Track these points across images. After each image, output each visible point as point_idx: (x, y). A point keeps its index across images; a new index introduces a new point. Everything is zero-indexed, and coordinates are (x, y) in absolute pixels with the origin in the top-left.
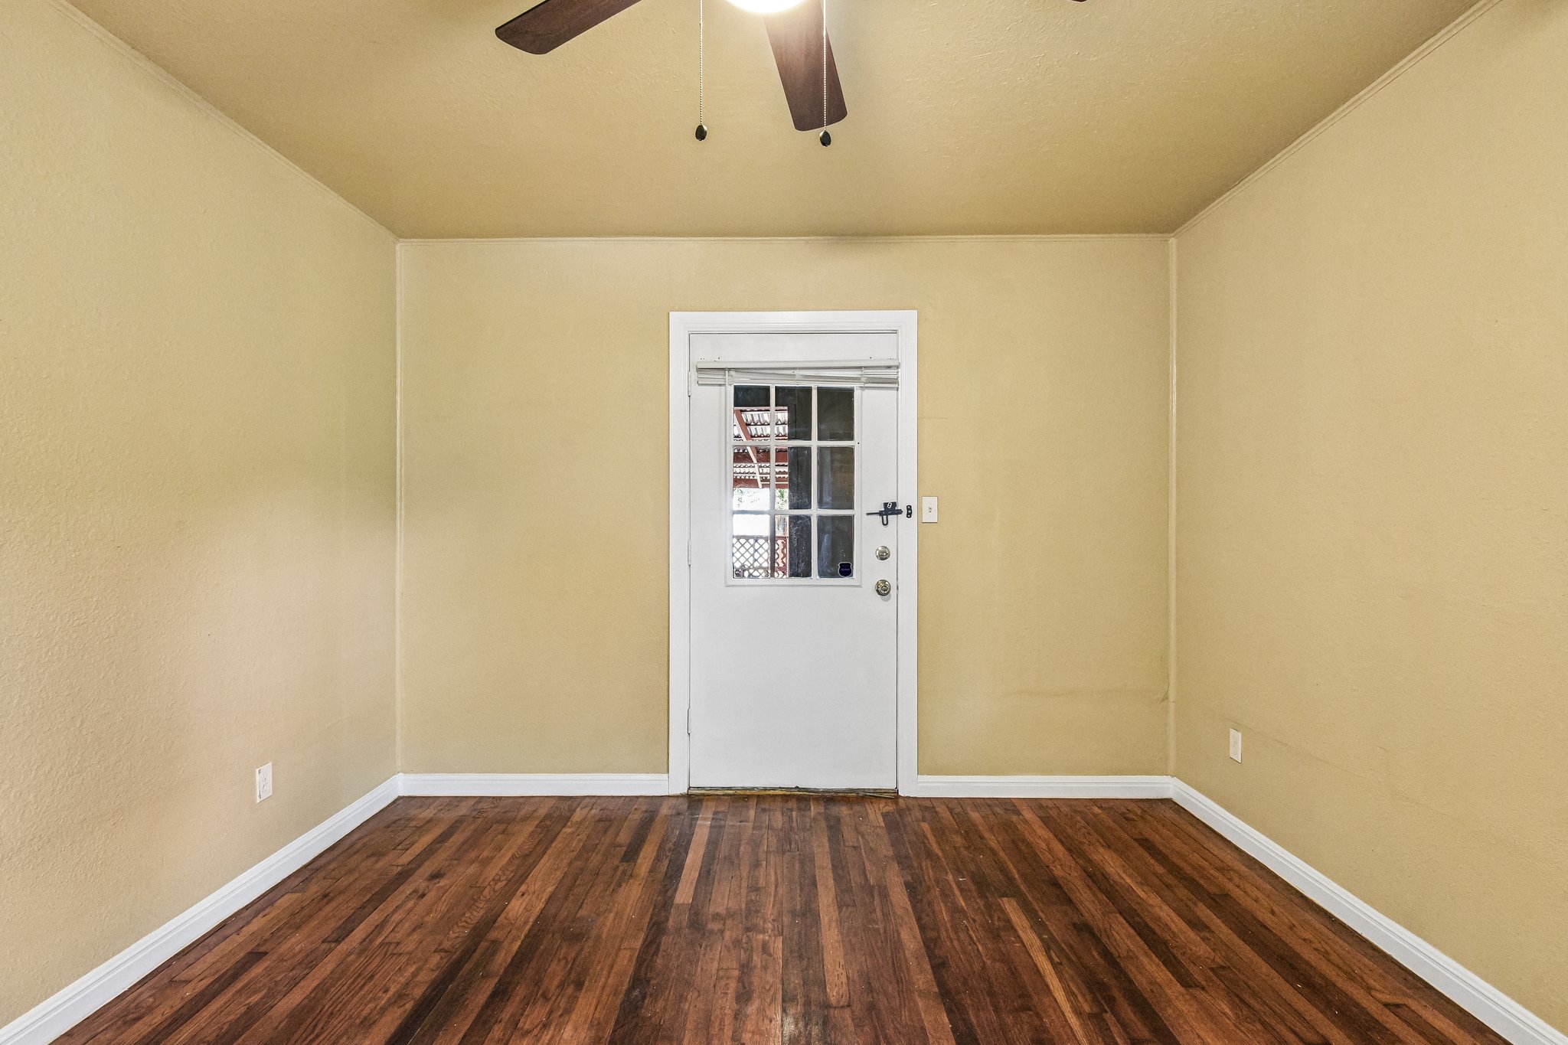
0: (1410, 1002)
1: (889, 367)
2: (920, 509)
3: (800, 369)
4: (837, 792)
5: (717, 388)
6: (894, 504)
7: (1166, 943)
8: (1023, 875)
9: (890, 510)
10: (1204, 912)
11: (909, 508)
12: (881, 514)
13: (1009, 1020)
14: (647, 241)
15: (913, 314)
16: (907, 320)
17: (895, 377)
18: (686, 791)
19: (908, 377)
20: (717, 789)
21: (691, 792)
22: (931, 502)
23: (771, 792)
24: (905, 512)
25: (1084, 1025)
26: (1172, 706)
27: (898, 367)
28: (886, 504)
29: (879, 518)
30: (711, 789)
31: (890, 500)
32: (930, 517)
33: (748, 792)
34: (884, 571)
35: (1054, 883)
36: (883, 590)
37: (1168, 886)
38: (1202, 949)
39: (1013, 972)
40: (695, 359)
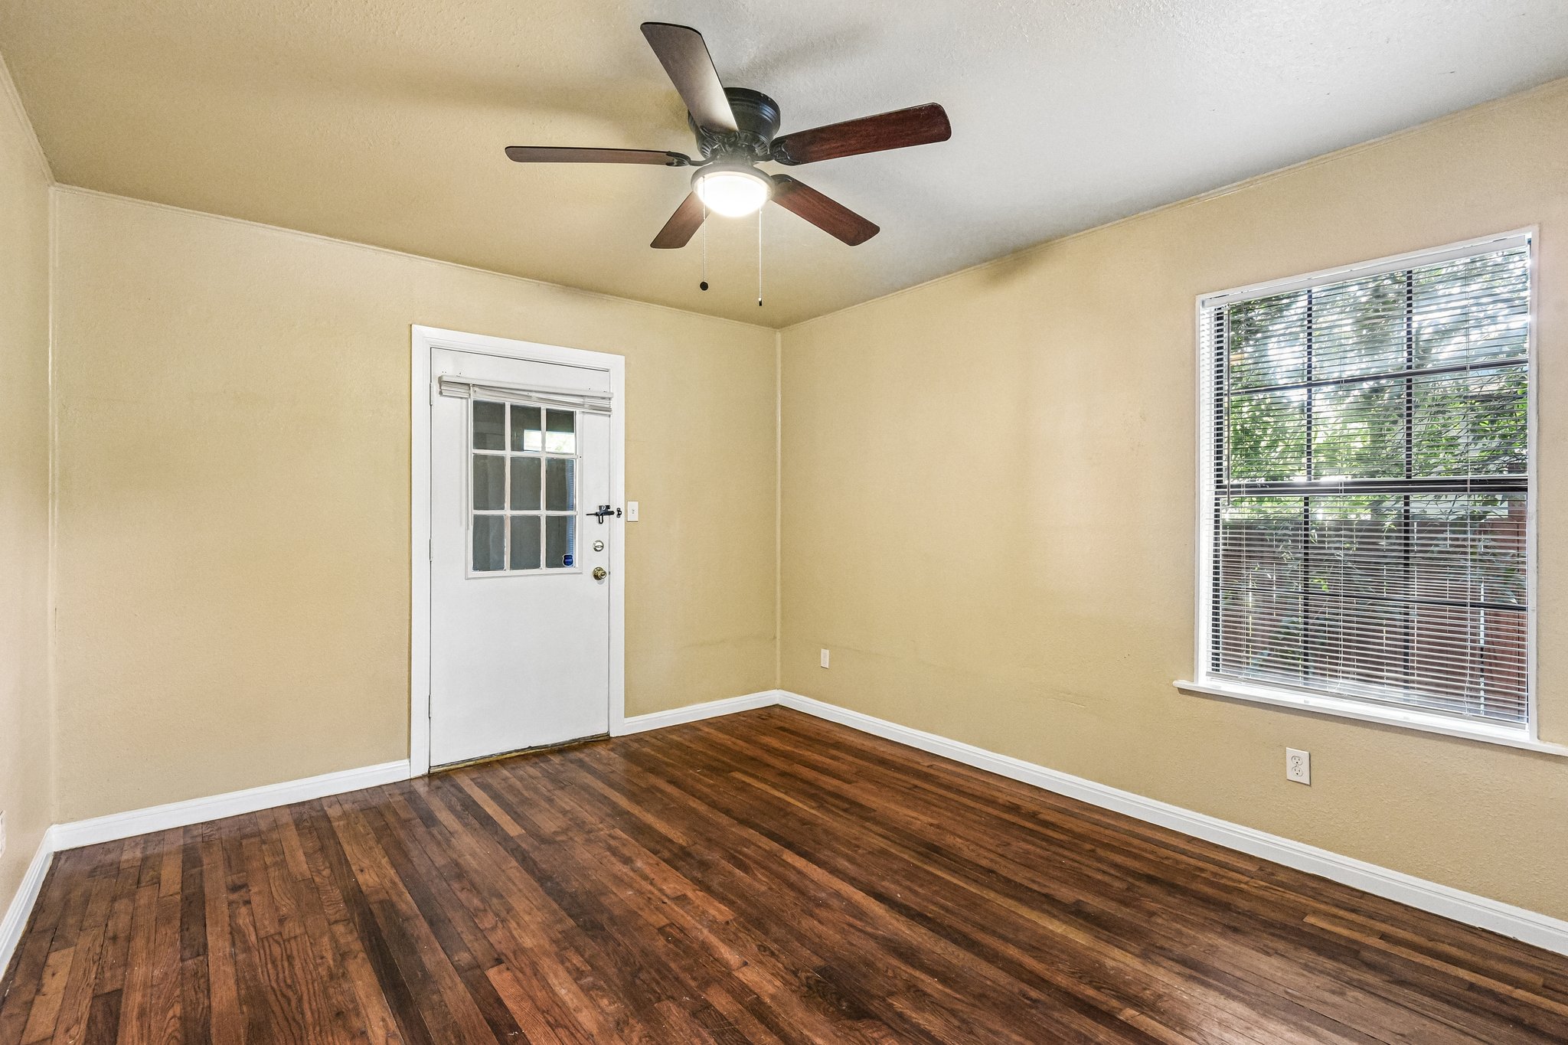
0: (935, 763)
1: (604, 398)
2: (626, 511)
3: (536, 392)
4: (563, 744)
5: (460, 400)
6: (608, 507)
7: (827, 769)
8: (731, 759)
9: (605, 512)
10: (834, 752)
11: (619, 511)
12: (596, 514)
13: (784, 821)
14: (388, 252)
15: (621, 359)
16: (616, 363)
17: (608, 406)
18: (427, 772)
19: (618, 405)
20: (458, 763)
21: (432, 771)
22: (634, 505)
23: (508, 755)
24: (616, 513)
25: (818, 811)
26: (778, 644)
27: (610, 399)
28: (600, 507)
29: (596, 518)
30: (452, 764)
31: (604, 503)
32: (634, 517)
33: (487, 760)
34: (599, 561)
35: (753, 759)
36: (598, 576)
37: (810, 746)
38: (845, 767)
39: (768, 803)
40: (437, 373)
